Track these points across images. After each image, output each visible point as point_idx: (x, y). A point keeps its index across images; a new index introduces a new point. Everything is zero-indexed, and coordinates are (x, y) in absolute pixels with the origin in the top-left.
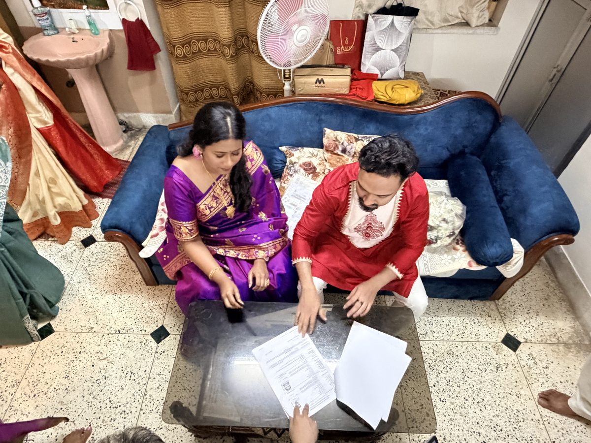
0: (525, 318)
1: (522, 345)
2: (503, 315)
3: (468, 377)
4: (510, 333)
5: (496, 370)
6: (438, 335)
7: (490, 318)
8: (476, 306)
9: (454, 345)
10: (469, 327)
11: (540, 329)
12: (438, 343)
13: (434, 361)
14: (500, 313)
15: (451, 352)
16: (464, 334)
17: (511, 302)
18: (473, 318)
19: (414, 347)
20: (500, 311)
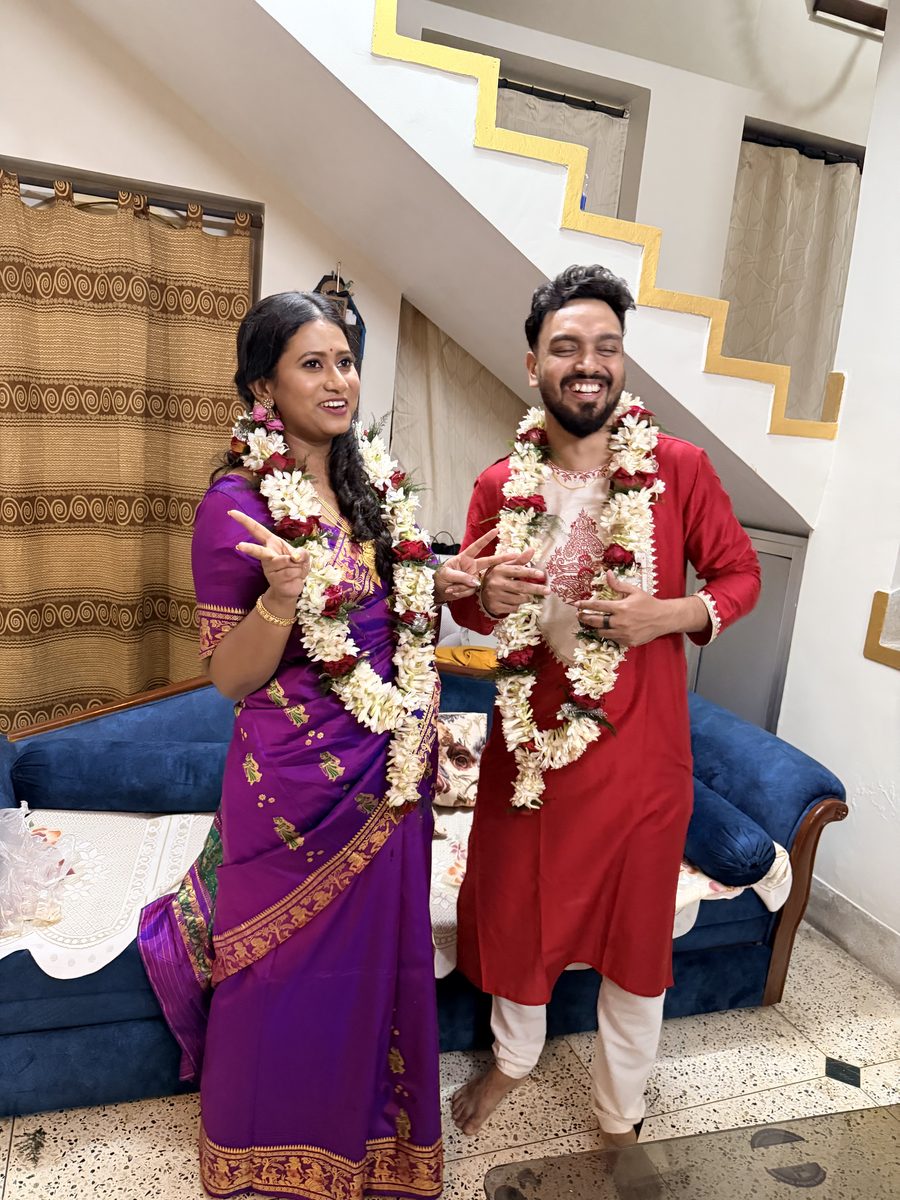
0: (839, 1025)
1: (862, 1070)
2: (801, 1028)
3: (808, 1154)
4: (830, 1056)
5: (848, 1128)
6: (708, 1091)
7: (782, 1039)
8: (748, 1022)
9: (747, 1103)
10: (755, 1062)
11: (874, 1037)
12: (716, 1106)
13: (726, 1141)
14: (794, 1026)
15: (748, 1117)
16: (755, 1078)
17: (802, 1004)
18: (755, 1046)
19: (673, 1126)
20: (793, 1023)
